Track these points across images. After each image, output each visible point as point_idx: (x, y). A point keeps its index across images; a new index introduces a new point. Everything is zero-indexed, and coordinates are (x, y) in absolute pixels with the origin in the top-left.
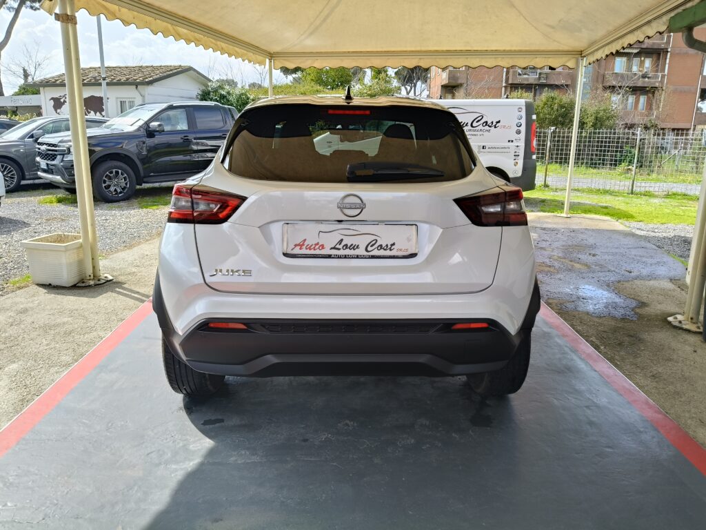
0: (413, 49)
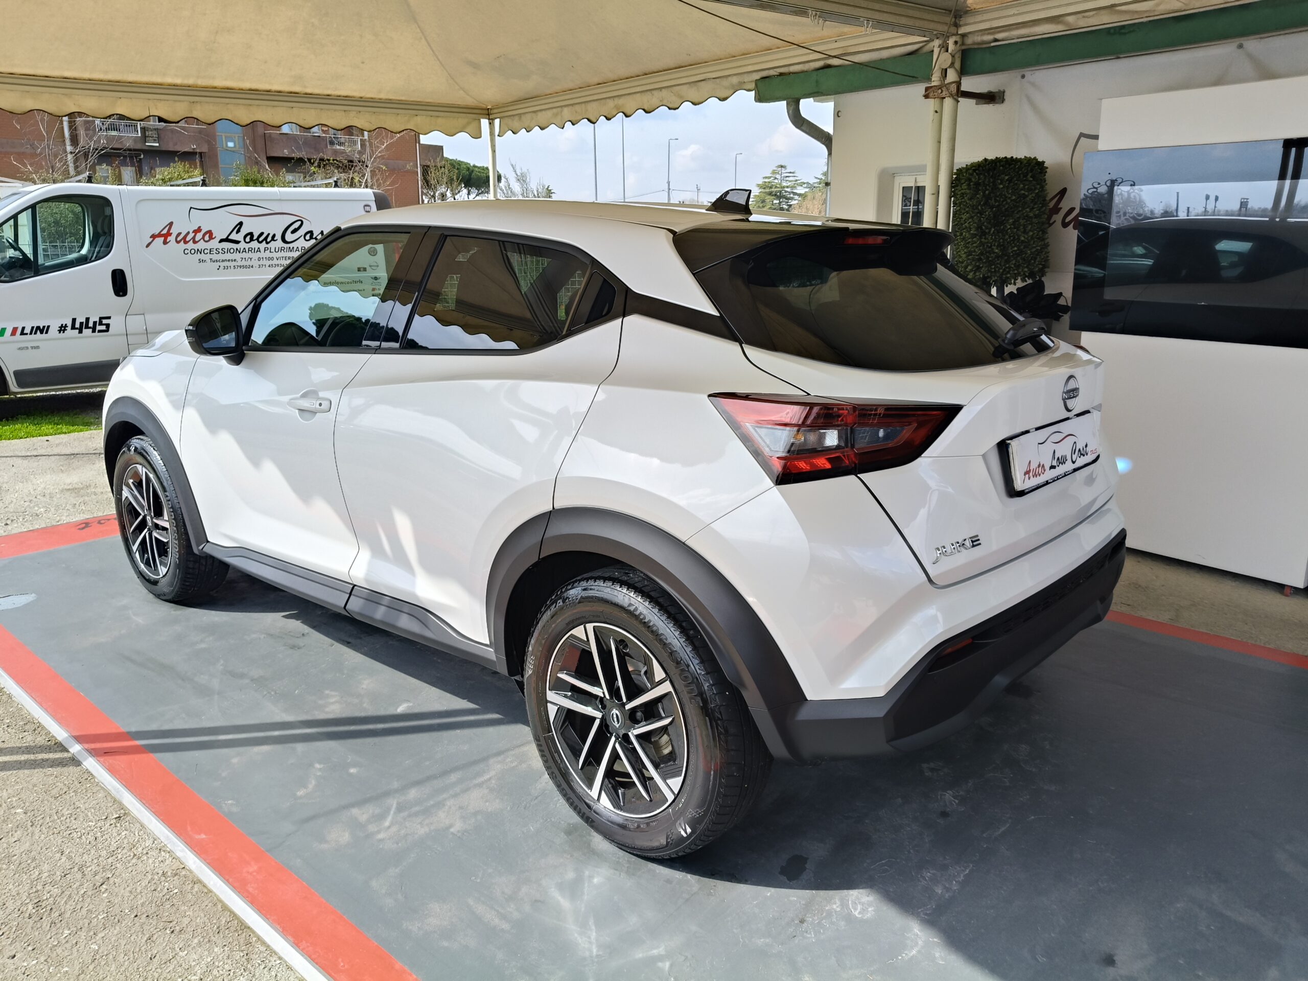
0: (178, 81)
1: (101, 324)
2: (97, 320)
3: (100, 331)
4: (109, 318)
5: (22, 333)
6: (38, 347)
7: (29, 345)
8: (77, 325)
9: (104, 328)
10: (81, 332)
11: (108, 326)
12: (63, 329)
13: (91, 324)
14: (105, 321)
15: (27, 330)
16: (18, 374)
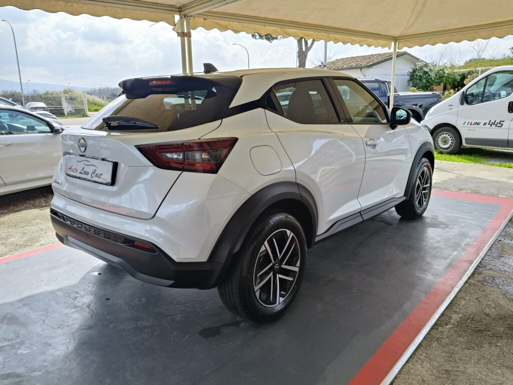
1: (500, 123)
2: (499, 122)
3: (498, 126)
4: (504, 121)
5: (471, 124)
6: (475, 130)
7: (472, 129)
8: (491, 123)
9: (500, 125)
10: (491, 126)
11: (502, 124)
12: (485, 124)
13: (496, 124)
14: (502, 123)
15: (472, 124)
16: (466, 139)
